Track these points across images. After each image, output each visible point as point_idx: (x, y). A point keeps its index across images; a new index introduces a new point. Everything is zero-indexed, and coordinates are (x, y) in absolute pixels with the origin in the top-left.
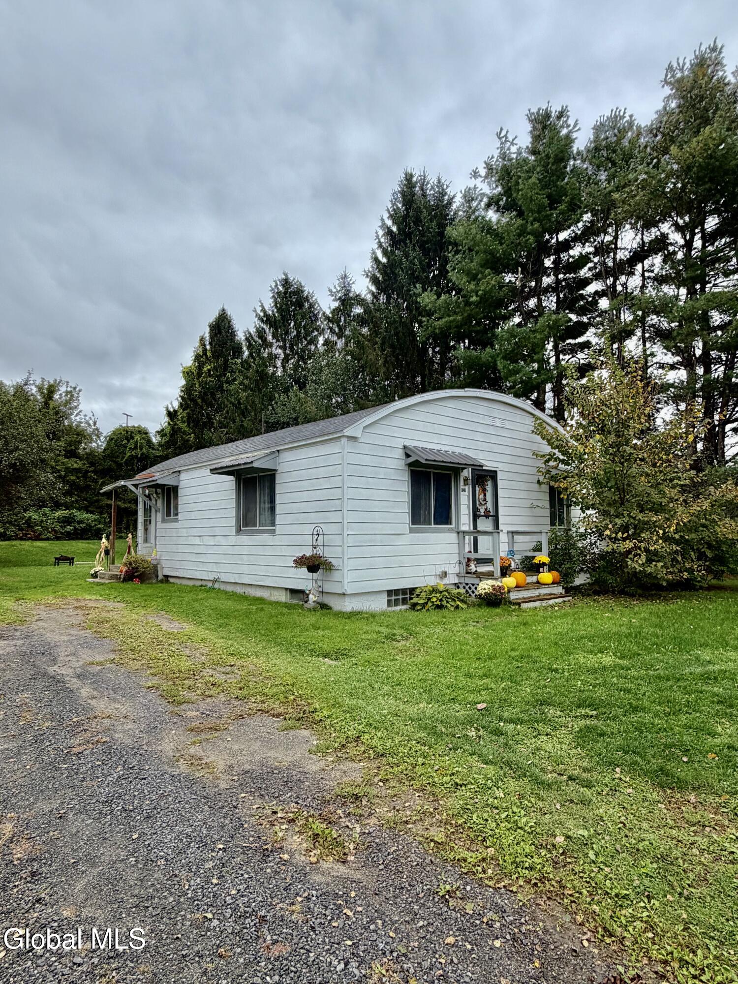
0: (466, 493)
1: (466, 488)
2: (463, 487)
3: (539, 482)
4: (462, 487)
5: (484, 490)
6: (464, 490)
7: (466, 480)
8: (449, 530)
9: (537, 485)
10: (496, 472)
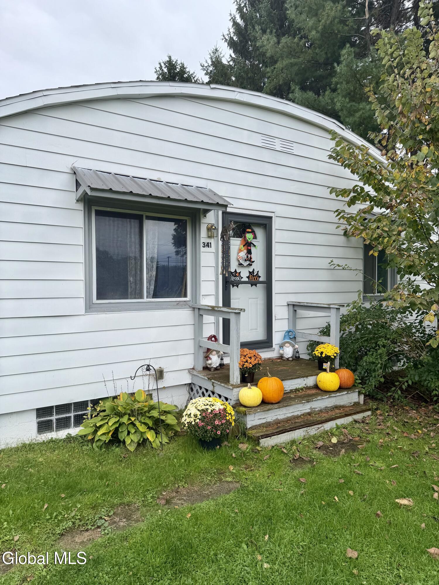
0: (213, 249)
1: (212, 241)
2: (207, 241)
3: (346, 234)
4: (202, 240)
5: (248, 245)
6: (208, 245)
7: (210, 229)
8: (178, 305)
9: (343, 238)
10: (271, 218)
